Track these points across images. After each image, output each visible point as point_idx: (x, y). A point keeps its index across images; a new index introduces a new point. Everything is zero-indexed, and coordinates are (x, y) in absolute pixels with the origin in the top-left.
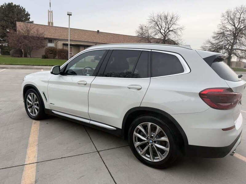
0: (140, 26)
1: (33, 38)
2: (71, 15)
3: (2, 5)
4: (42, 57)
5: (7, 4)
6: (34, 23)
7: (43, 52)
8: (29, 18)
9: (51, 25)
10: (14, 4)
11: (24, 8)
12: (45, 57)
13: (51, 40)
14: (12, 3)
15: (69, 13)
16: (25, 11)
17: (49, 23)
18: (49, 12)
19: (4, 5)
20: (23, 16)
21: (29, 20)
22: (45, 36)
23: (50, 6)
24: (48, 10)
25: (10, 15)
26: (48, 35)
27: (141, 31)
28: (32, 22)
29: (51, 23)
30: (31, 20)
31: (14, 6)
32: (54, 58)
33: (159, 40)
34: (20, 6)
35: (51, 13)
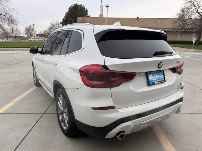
0: (181, 8)
2: (108, 7)
3: (71, 6)
5: (74, 5)
6: (91, 17)
8: (88, 13)
9: (101, 17)
10: (78, 5)
11: (84, 6)
14: (77, 4)
15: (106, 6)
16: (85, 8)
17: (100, 15)
18: (100, 6)
19: (72, 6)
20: (83, 12)
21: (87, 15)
23: (101, 2)
24: (100, 5)
25: (75, 13)
27: (182, 13)
28: (89, 16)
29: (101, 15)
30: (89, 15)
31: (78, 6)
33: (196, 20)
34: (82, 5)
35: (102, 7)
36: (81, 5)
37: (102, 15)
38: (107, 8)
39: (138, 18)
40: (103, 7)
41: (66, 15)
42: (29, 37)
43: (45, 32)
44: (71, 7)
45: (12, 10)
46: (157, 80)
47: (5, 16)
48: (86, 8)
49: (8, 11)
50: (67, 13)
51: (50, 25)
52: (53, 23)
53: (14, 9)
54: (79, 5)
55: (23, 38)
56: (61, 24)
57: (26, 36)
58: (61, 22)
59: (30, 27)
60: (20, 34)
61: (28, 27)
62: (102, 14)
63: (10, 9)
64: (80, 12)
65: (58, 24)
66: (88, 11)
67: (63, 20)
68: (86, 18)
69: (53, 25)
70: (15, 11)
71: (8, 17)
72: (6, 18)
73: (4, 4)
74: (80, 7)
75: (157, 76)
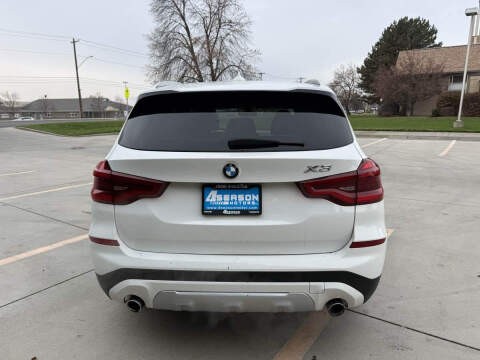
2: (476, 14)
3: (389, 25)
4: (431, 114)
5: (398, 21)
6: (443, 46)
7: (432, 104)
8: (435, 38)
10: (409, 19)
11: (426, 21)
12: (436, 114)
14: (406, 18)
15: (469, 12)
16: (428, 25)
19: (392, 25)
21: (433, 42)
22: (446, 71)
25: (399, 42)
28: (440, 44)
29: (475, 38)
30: (437, 42)
31: (409, 23)
34: (421, 19)
36: (418, 20)
37: (478, 37)
38: (470, 17)
41: (374, 50)
44: (389, 28)
45: (251, 55)
46: (234, 205)
47: (238, 67)
48: (431, 24)
49: (245, 57)
50: (378, 44)
51: (333, 77)
52: (341, 71)
53: (255, 51)
54: (411, 20)
56: (359, 72)
58: (360, 67)
62: (478, 35)
63: (249, 52)
64: (411, 38)
65: (351, 72)
66: (436, 32)
67: (365, 62)
68: (429, 51)
69: (341, 77)
70: (256, 57)
71: (244, 69)
73: (240, 44)
74: (416, 26)
75: (234, 197)
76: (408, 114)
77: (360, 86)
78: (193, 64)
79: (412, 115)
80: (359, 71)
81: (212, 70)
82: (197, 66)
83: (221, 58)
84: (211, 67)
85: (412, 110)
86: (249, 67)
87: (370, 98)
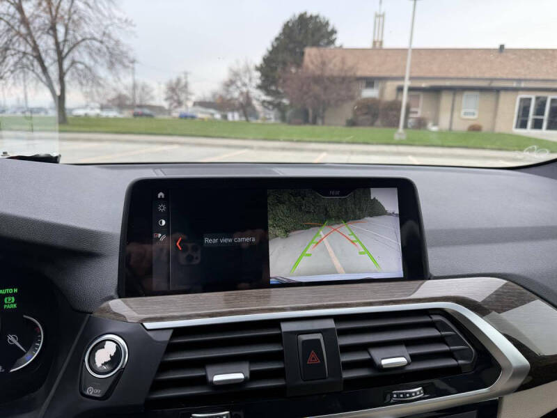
1: (332, 79)
4: (345, 123)
5: (297, 16)
6: (345, 48)
7: (348, 111)
8: (335, 39)
9: (377, 47)
10: (308, 15)
11: (326, 20)
12: (352, 123)
13: (370, 82)
14: (306, 13)
16: (328, 25)
17: (374, 43)
18: (377, 16)
19: (291, 19)
20: (323, 37)
21: (334, 44)
22: (360, 73)
24: (376, 13)
25: (300, 38)
26: (365, 70)
29: (378, 43)
30: (337, 44)
31: (308, 19)
32: (372, 124)
34: (320, 17)
35: (381, 19)
36: (317, 17)
37: (381, 43)
39: (502, 47)
40: (383, 16)
41: (273, 46)
42: (176, 107)
43: (214, 95)
44: (288, 22)
45: (120, 25)
47: (101, 42)
48: (331, 23)
49: (110, 28)
50: (277, 39)
52: (235, 68)
53: (126, 21)
54: (311, 16)
55: (160, 109)
56: (257, 71)
57: (166, 105)
58: (258, 64)
59: (179, 81)
60: (152, 98)
61: (174, 80)
62: (380, 40)
63: (116, 21)
65: (247, 70)
66: (336, 33)
67: (264, 60)
69: (236, 74)
70: (127, 29)
71: (110, 46)
72: (105, 49)
73: (102, 9)
74: (316, 22)
76: (319, 121)
77: (259, 87)
78: (23, 30)
79: (323, 124)
80: (257, 69)
81: (57, 44)
82: (30, 34)
83: (71, 26)
84: (55, 37)
85: (323, 118)
86: (117, 43)
87: (270, 103)
